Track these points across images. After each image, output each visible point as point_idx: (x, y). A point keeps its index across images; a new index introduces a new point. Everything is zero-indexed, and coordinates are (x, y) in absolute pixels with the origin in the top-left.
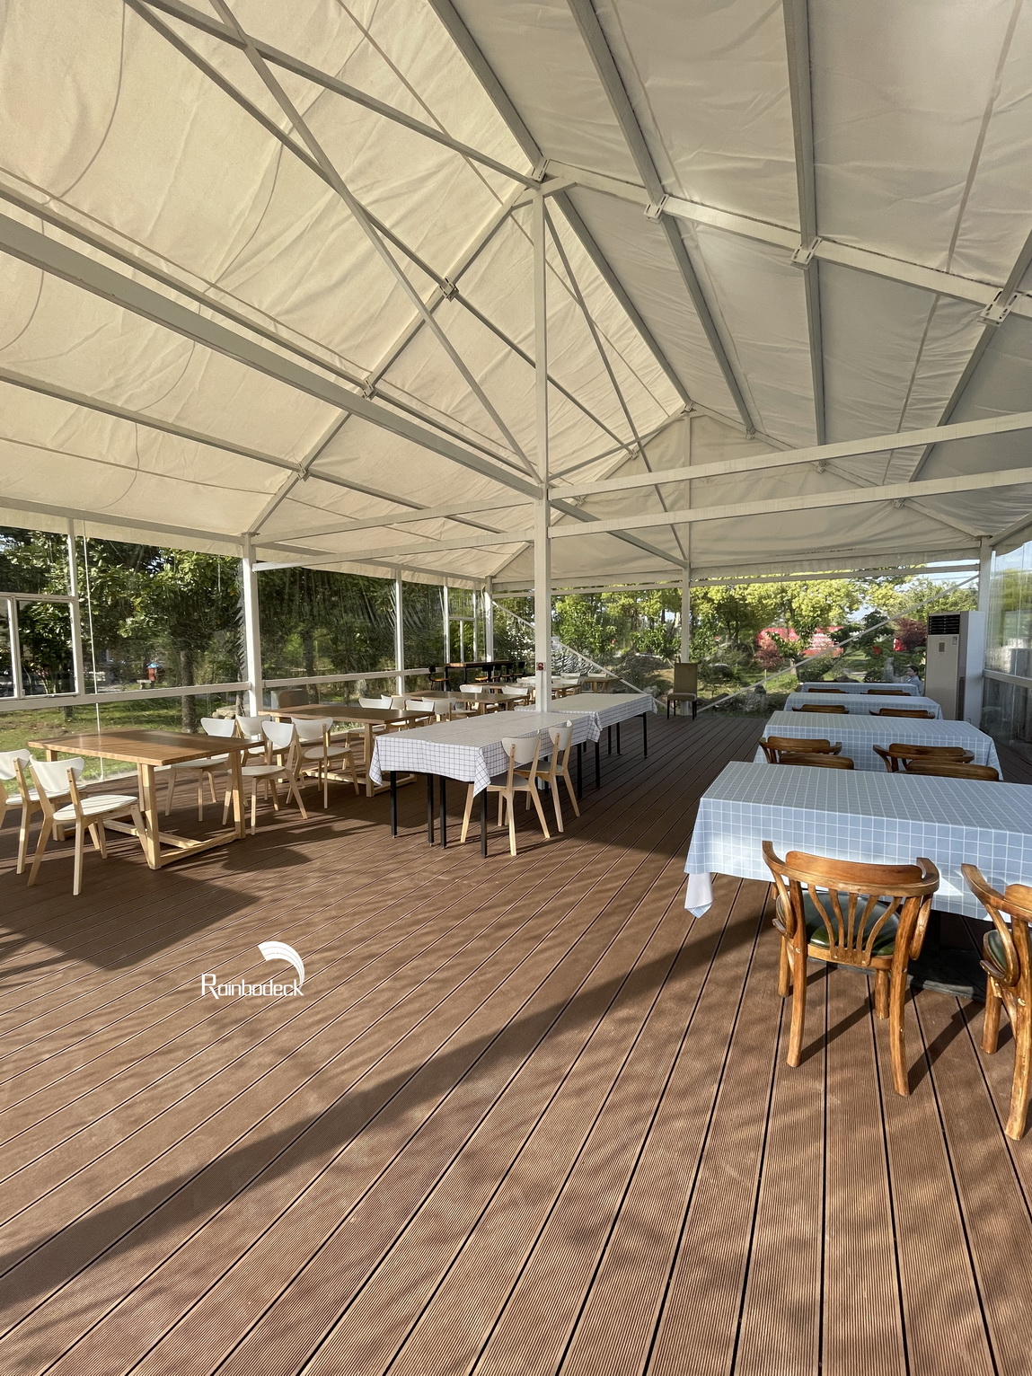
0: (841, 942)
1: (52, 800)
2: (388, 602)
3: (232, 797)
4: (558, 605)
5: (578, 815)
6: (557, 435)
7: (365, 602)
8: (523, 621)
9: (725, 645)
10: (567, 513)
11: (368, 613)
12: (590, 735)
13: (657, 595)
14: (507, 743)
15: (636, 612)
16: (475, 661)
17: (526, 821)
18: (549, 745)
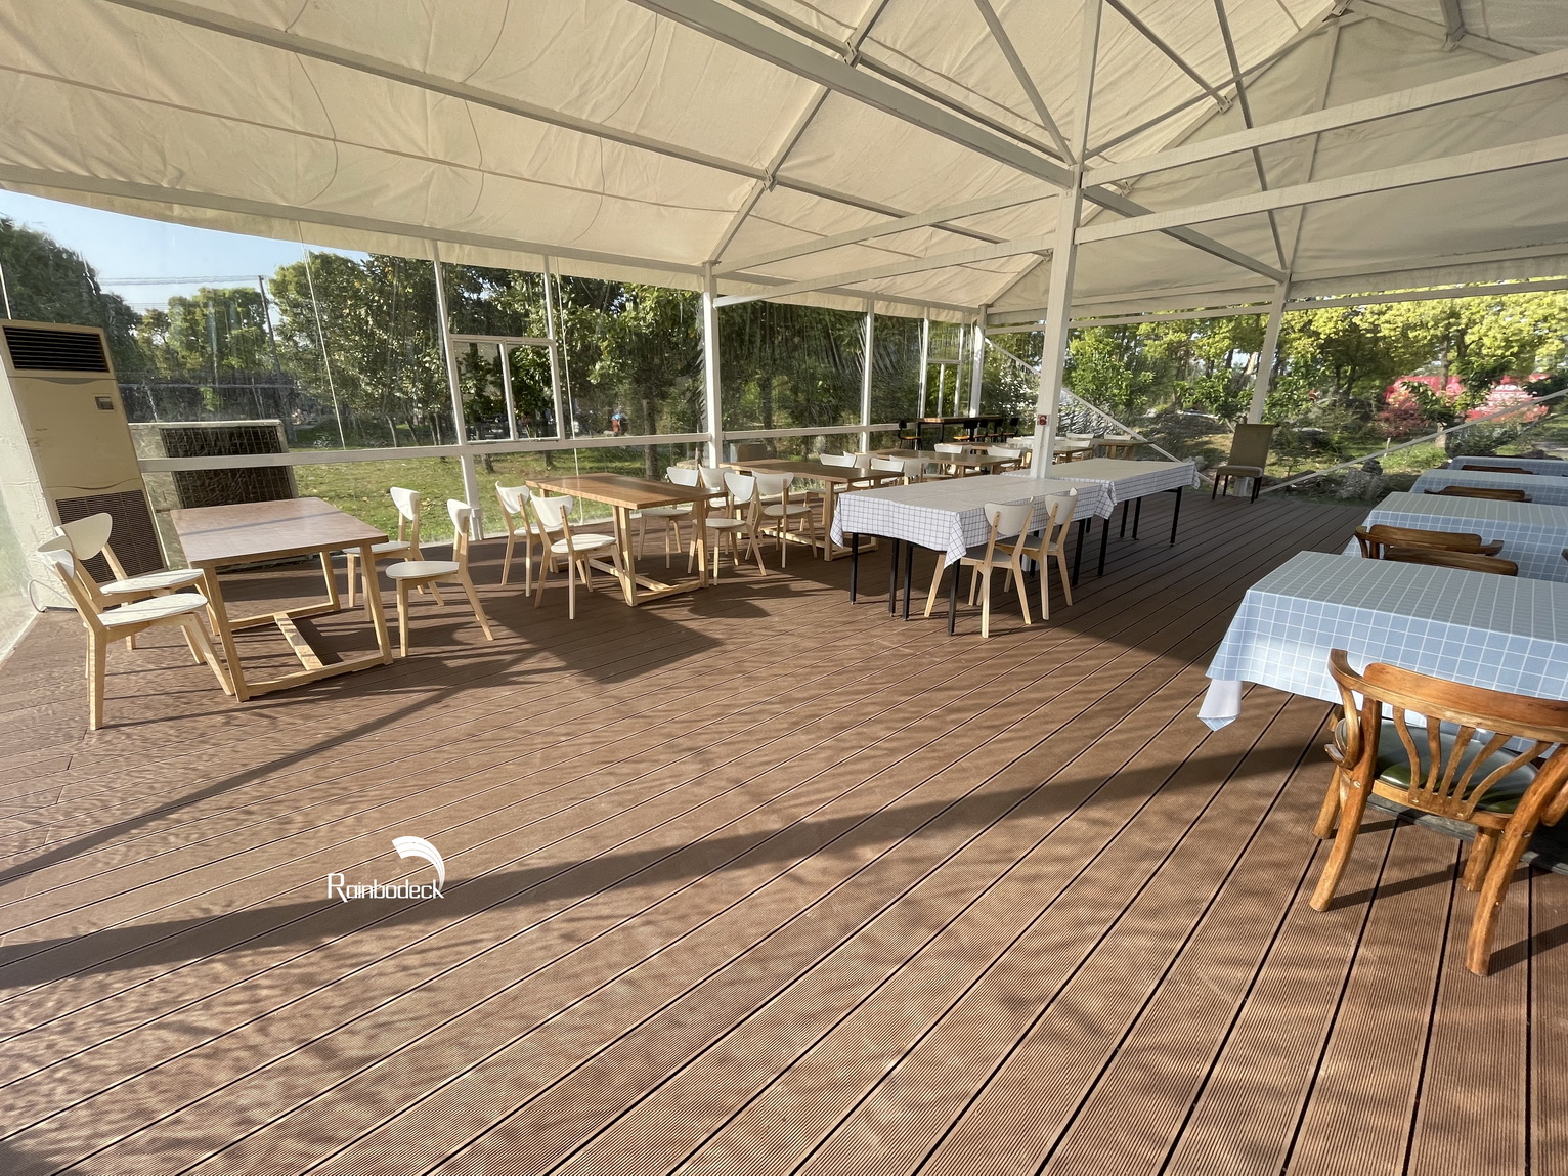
0: (1430, 785)
1: (549, 534)
2: (856, 342)
3: (696, 547)
4: (1075, 343)
5: (1069, 602)
6: (1105, 88)
7: (831, 343)
8: (1023, 364)
9: (1327, 401)
10: (1106, 206)
11: (834, 355)
12: (1099, 510)
13: (1225, 328)
14: (991, 510)
15: (1188, 354)
16: (955, 416)
17: (1004, 602)
18: (1043, 516)
